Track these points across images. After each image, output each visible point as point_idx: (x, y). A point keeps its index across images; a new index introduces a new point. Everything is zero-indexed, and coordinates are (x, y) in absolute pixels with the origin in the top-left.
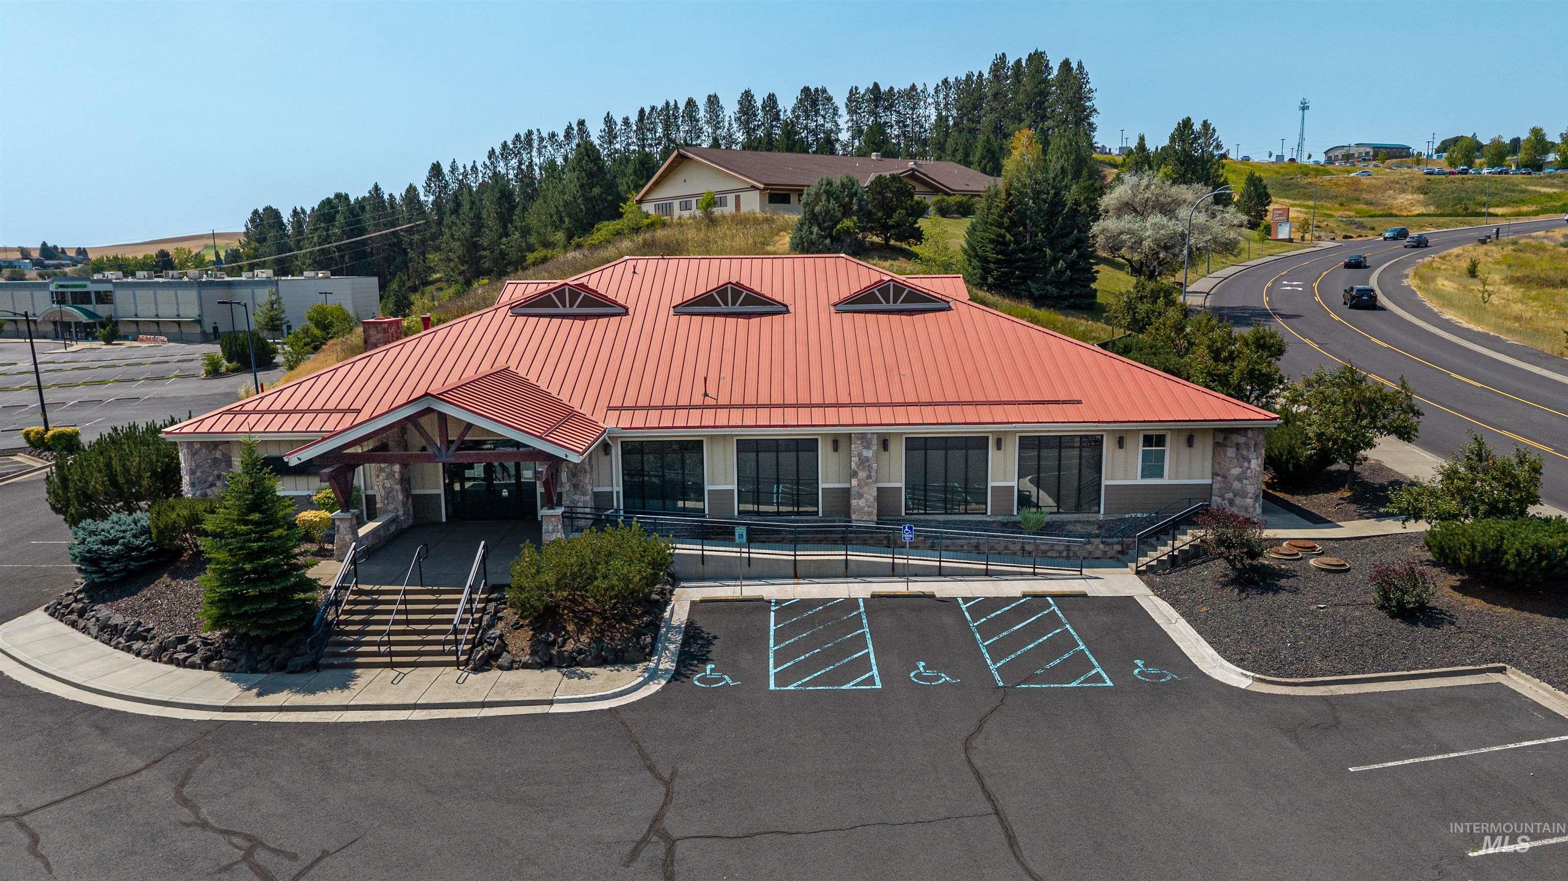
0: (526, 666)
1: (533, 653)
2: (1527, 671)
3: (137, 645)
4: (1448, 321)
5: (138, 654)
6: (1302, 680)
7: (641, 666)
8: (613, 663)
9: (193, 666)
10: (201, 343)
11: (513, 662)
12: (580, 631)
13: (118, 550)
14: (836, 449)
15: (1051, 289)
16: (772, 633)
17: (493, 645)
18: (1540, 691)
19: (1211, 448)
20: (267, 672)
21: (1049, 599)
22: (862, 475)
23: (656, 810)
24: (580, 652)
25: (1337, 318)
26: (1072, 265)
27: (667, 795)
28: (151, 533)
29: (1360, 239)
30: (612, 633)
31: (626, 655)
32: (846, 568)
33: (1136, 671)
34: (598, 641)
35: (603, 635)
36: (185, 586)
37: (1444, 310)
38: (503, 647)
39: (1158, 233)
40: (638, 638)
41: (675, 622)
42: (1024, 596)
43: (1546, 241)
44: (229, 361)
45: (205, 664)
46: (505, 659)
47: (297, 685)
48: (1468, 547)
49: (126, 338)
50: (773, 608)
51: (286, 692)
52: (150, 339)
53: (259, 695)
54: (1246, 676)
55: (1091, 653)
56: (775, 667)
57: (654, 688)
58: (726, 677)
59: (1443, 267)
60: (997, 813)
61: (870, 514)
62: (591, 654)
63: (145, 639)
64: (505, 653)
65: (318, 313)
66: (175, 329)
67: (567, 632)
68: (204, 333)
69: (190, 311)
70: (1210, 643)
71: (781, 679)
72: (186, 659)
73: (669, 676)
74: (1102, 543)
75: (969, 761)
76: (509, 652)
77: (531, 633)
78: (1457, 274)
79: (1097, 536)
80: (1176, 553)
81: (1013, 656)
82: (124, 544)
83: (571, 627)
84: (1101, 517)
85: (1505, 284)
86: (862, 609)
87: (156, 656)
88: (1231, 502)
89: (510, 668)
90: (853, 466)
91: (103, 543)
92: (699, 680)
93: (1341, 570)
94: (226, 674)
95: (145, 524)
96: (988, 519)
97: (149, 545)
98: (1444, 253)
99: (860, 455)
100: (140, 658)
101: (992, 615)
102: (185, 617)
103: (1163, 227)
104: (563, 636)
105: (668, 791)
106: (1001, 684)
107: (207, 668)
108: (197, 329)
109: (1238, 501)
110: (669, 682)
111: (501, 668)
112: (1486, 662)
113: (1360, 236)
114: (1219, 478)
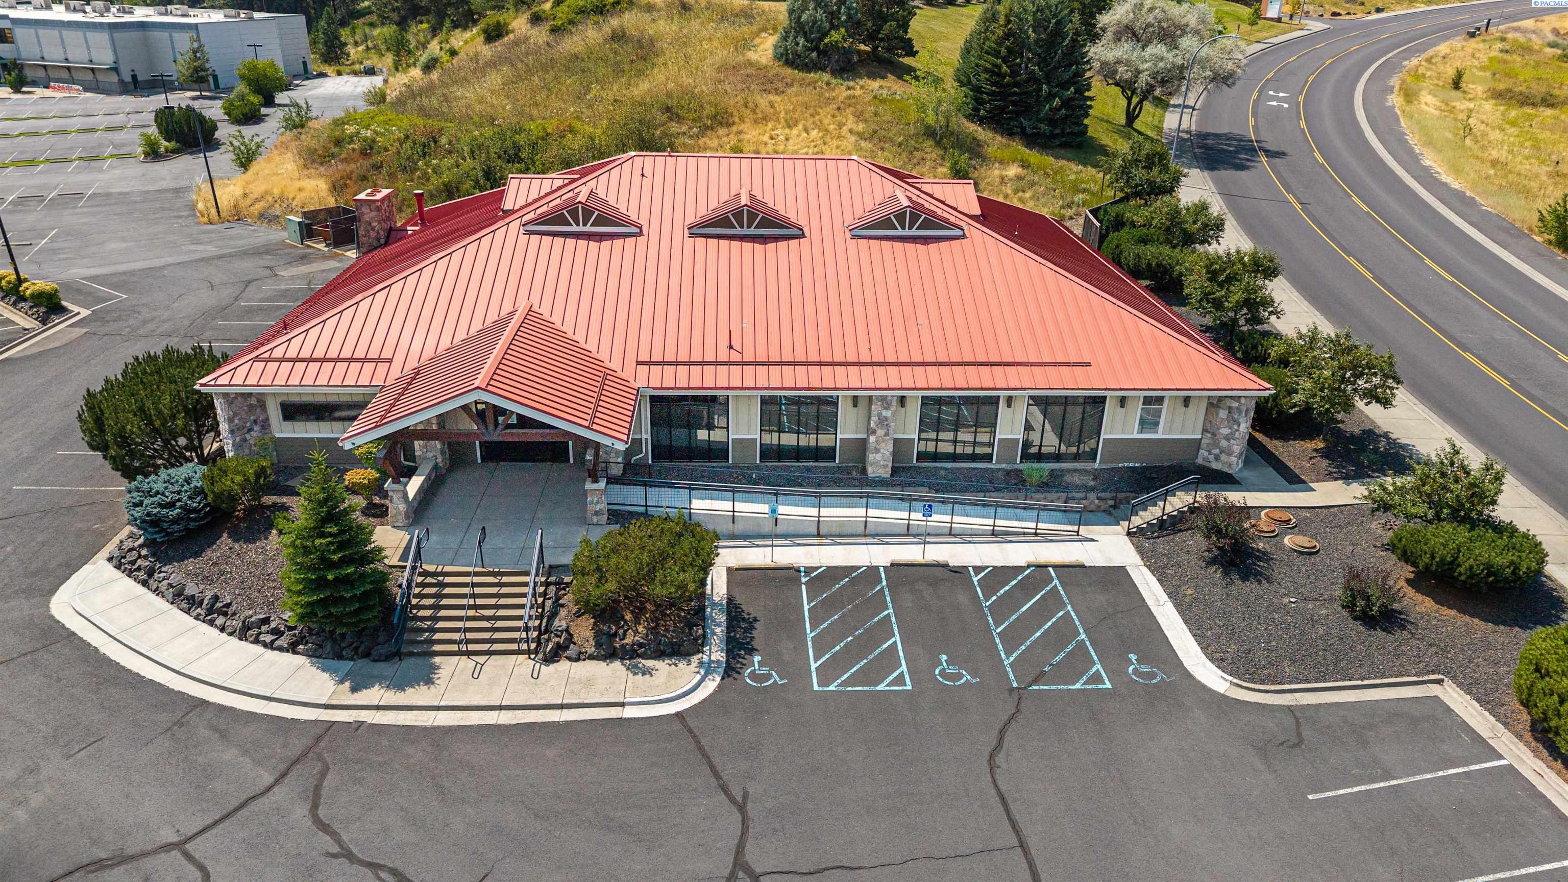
0: (591, 657)
1: (598, 645)
2: (1460, 685)
3: (220, 621)
4: (1427, 169)
5: (222, 629)
6: (1273, 688)
7: (695, 659)
8: (670, 655)
9: (281, 649)
10: (121, 94)
11: (580, 653)
12: (637, 620)
13: (177, 514)
14: (855, 405)
15: (1044, 127)
16: (806, 614)
17: (560, 637)
18: (1469, 708)
19: (1205, 408)
20: (352, 659)
21: (1051, 569)
22: (881, 432)
23: (736, 841)
24: (641, 645)
25: (1321, 160)
26: (1066, 103)
27: (743, 822)
28: (206, 495)
29: (1348, 17)
30: (665, 621)
31: (682, 648)
32: (865, 527)
33: (1131, 669)
34: (654, 630)
35: (657, 625)
36: (251, 551)
37: (1425, 151)
38: (570, 639)
39: (1156, 66)
40: (690, 629)
41: (716, 599)
42: (1029, 566)
43: (1534, 37)
44: (168, 139)
45: (292, 648)
46: (572, 651)
47: (385, 678)
48: (1428, 556)
49: (34, 83)
50: (804, 580)
51: (377, 687)
52: (63, 88)
53: (354, 690)
54: (1225, 679)
55: (1091, 644)
56: (816, 661)
57: (711, 685)
58: (774, 673)
59: (1429, 74)
60: (1021, 846)
61: (885, 466)
62: (650, 648)
63: (225, 614)
64: (572, 645)
65: (249, 70)
66: (89, 76)
67: (625, 621)
68: (122, 82)
69: (104, 57)
70: (1194, 635)
71: (826, 675)
72: (273, 642)
73: (721, 670)
74: (1098, 498)
75: (994, 782)
76: (575, 644)
77: (593, 620)
78: (1441, 83)
79: (1093, 489)
80: (1165, 517)
81: (1023, 647)
82: (181, 507)
83: (628, 617)
84: (1096, 465)
85: (1486, 99)
86: (884, 583)
87: (243, 633)
88: (1217, 458)
89: (577, 660)
90: (872, 424)
91: (161, 505)
92: (749, 676)
93: (1312, 553)
94: (314, 660)
95: (199, 485)
96: (993, 467)
97: (206, 505)
98: (1430, 52)
99: (879, 415)
100: (224, 635)
101: (1002, 592)
102: (259, 591)
103: (1162, 59)
104: (623, 626)
105: (743, 818)
106: (1015, 685)
107: (295, 652)
108: (114, 78)
109: (1224, 457)
110: (723, 679)
111: (569, 659)
112: (1428, 673)
113: (1349, 14)
114: (1209, 435)
